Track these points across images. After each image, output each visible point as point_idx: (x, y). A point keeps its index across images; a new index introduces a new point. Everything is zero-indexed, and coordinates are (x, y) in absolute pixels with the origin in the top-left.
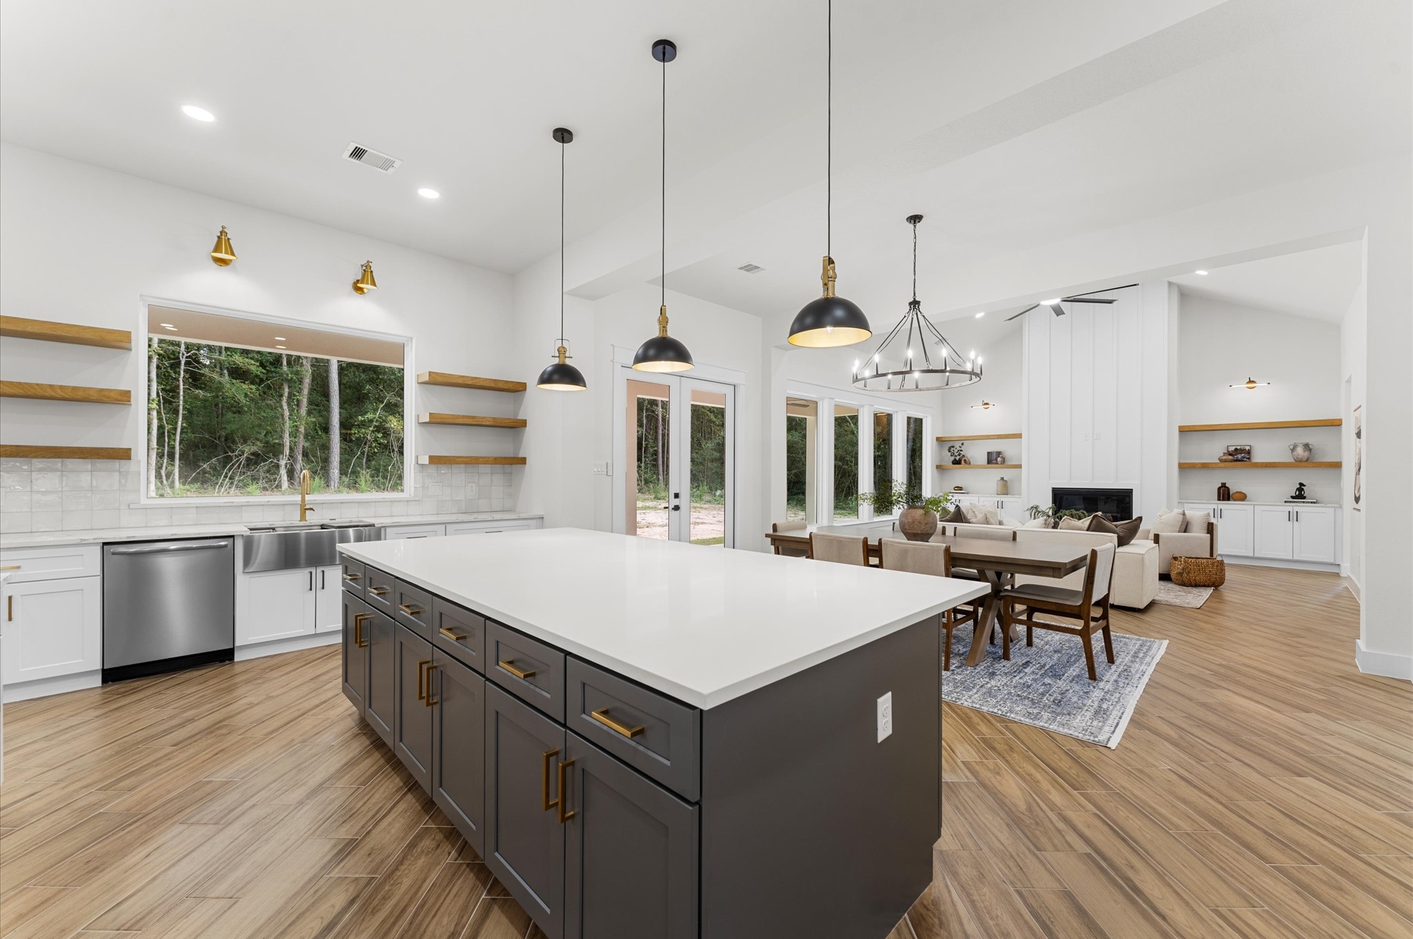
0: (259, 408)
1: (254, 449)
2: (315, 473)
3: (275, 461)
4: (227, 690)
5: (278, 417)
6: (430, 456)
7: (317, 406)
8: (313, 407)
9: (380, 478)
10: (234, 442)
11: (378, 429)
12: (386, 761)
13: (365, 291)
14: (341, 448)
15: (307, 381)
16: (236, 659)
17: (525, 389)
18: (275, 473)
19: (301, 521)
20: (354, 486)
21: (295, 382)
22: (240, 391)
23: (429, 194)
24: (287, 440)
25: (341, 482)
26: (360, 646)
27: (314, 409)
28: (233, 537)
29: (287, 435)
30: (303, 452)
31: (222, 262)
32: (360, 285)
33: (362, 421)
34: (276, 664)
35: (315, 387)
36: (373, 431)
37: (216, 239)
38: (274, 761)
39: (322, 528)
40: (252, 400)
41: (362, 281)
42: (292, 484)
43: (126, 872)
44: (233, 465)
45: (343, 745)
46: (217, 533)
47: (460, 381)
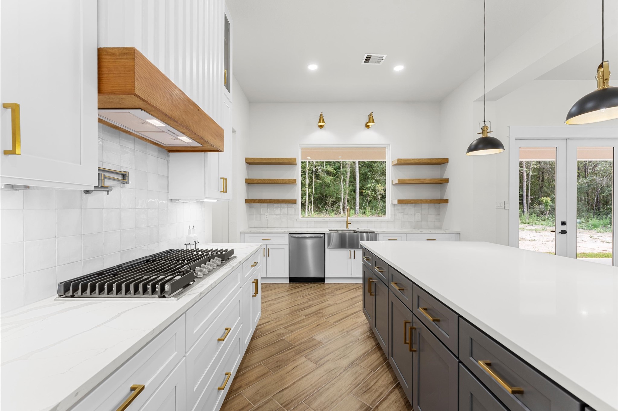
0: (334, 185)
1: (333, 200)
2: (351, 208)
3: (339, 204)
4: (322, 296)
5: (339, 189)
6: (398, 200)
7: (352, 183)
8: (350, 183)
9: (373, 210)
10: (327, 198)
11: (373, 190)
12: (383, 359)
13: (370, 126)
14: (360, 198)
15: (349, 173)
16: (326, 282)
17: (448, 162)
18: (339, 209)
19: (346, 228)
20: (364, 213)
21: (345, 174)
22: (329, 179)
23: (399, 68)
24: (342, 196)
25: (360, 212)
26: (371, 295)
27: (351, 184)
28: (324, 233)
29: (342, 194)
30: (347, 200)
31: (321, 127)
32: (368, 124)
33: (367, 187)
34: (338, 287)
35: (351, 176)
36: (371, 191)
37: (319, 118)
38: (337, 338)
39: (354, 232)
40: (332, 182)
41: (369, 122)
42: (344, 212)
43: (286, 373)
44: (327, 206)
45: (363, 341)
46: (320, 232)
47: (413, 162)
